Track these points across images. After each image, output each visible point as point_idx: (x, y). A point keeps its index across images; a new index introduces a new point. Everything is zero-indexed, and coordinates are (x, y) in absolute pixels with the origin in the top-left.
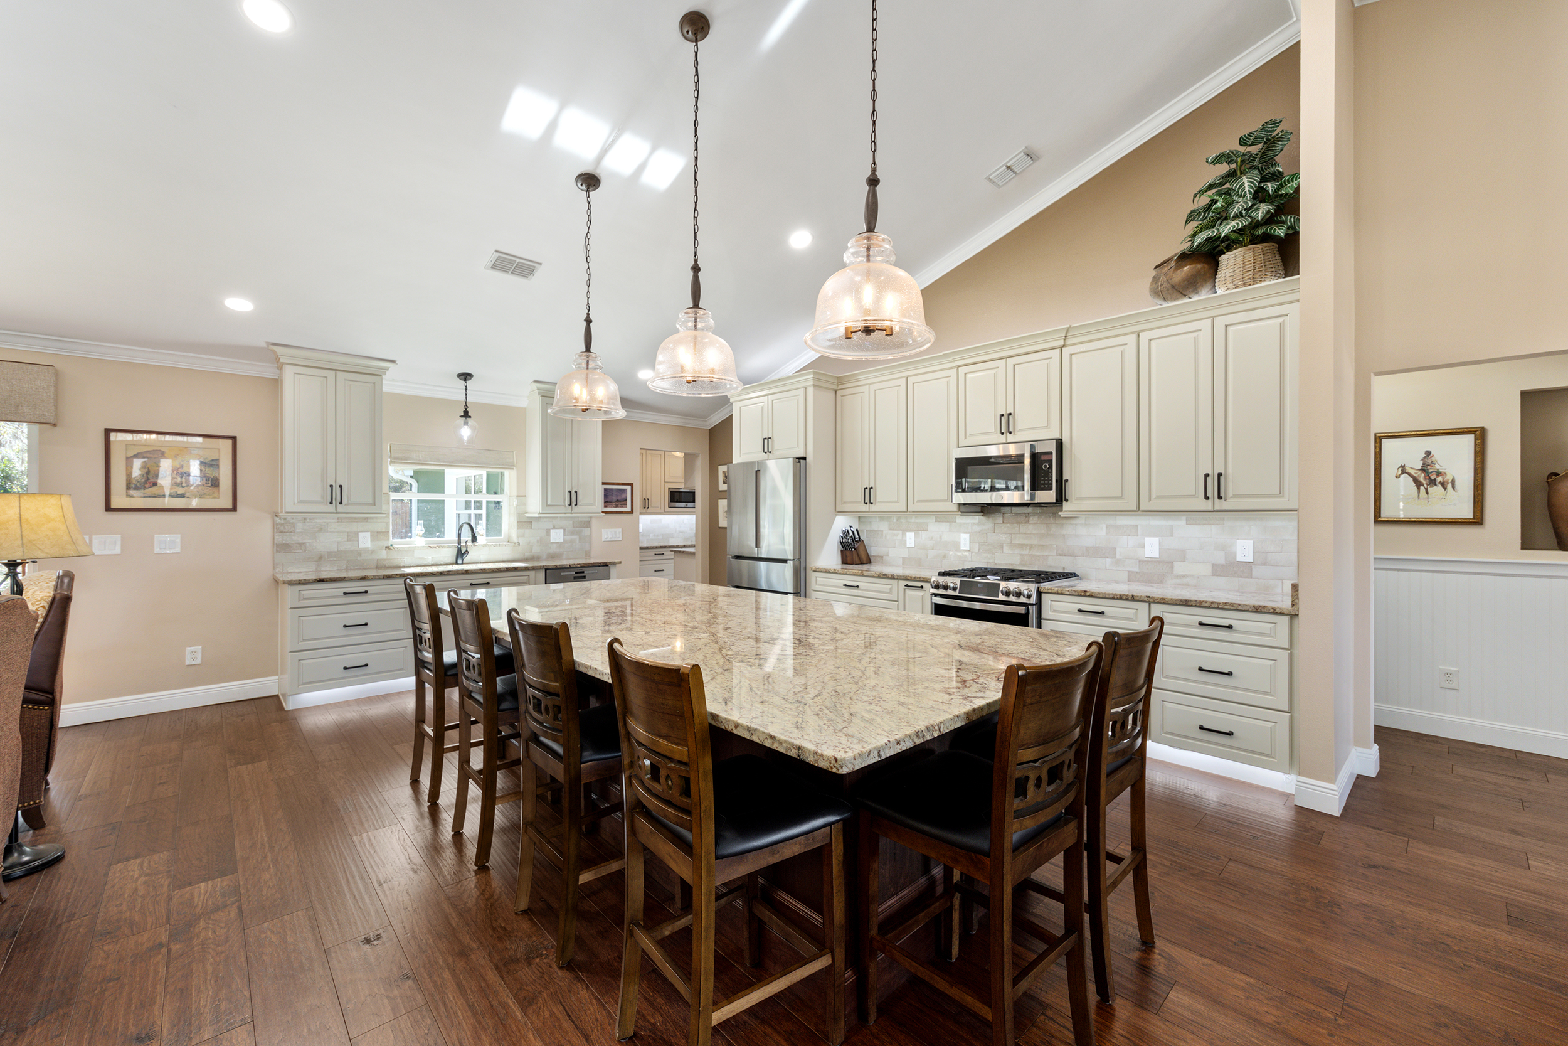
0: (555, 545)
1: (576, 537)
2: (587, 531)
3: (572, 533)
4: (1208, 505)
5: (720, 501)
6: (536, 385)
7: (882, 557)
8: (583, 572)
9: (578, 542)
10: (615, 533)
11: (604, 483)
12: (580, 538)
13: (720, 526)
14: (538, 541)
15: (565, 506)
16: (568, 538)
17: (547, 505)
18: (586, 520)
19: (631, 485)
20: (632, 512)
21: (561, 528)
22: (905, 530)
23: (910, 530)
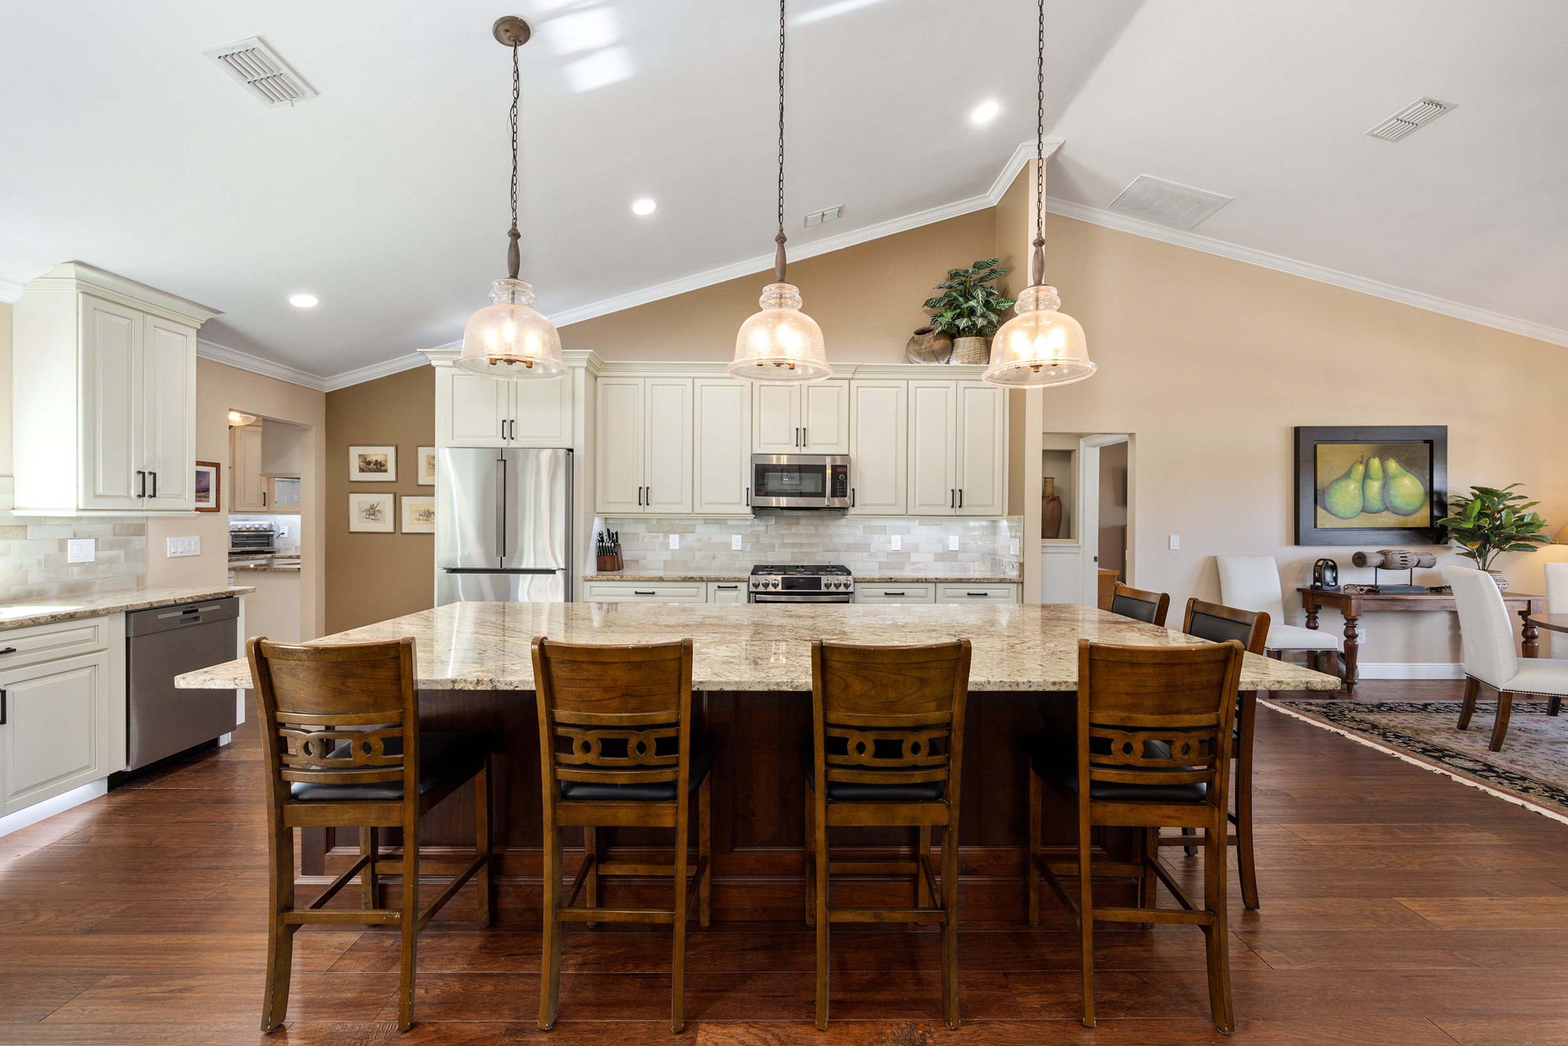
0: (76, 569)
1: (118, 553)
2: (138, 542)
3: (111, 546)
4: (952, 512)
5: (351, 496)
6: (72, 270)
7: (637, 561)
8: (197, 611)
9: (122, 560)
10: (189, 543)
11: (198, 463)
12: (126, 554)
13: (352, 530)
14: (39, 563)
15: (129, 497)
16: (105, 554)
17: (96, 496)
18: (138, 522)
19: (217, 466)
20: (217, 509)
21: (89, 537)
22: (667, 534)
23: (674, 533)
